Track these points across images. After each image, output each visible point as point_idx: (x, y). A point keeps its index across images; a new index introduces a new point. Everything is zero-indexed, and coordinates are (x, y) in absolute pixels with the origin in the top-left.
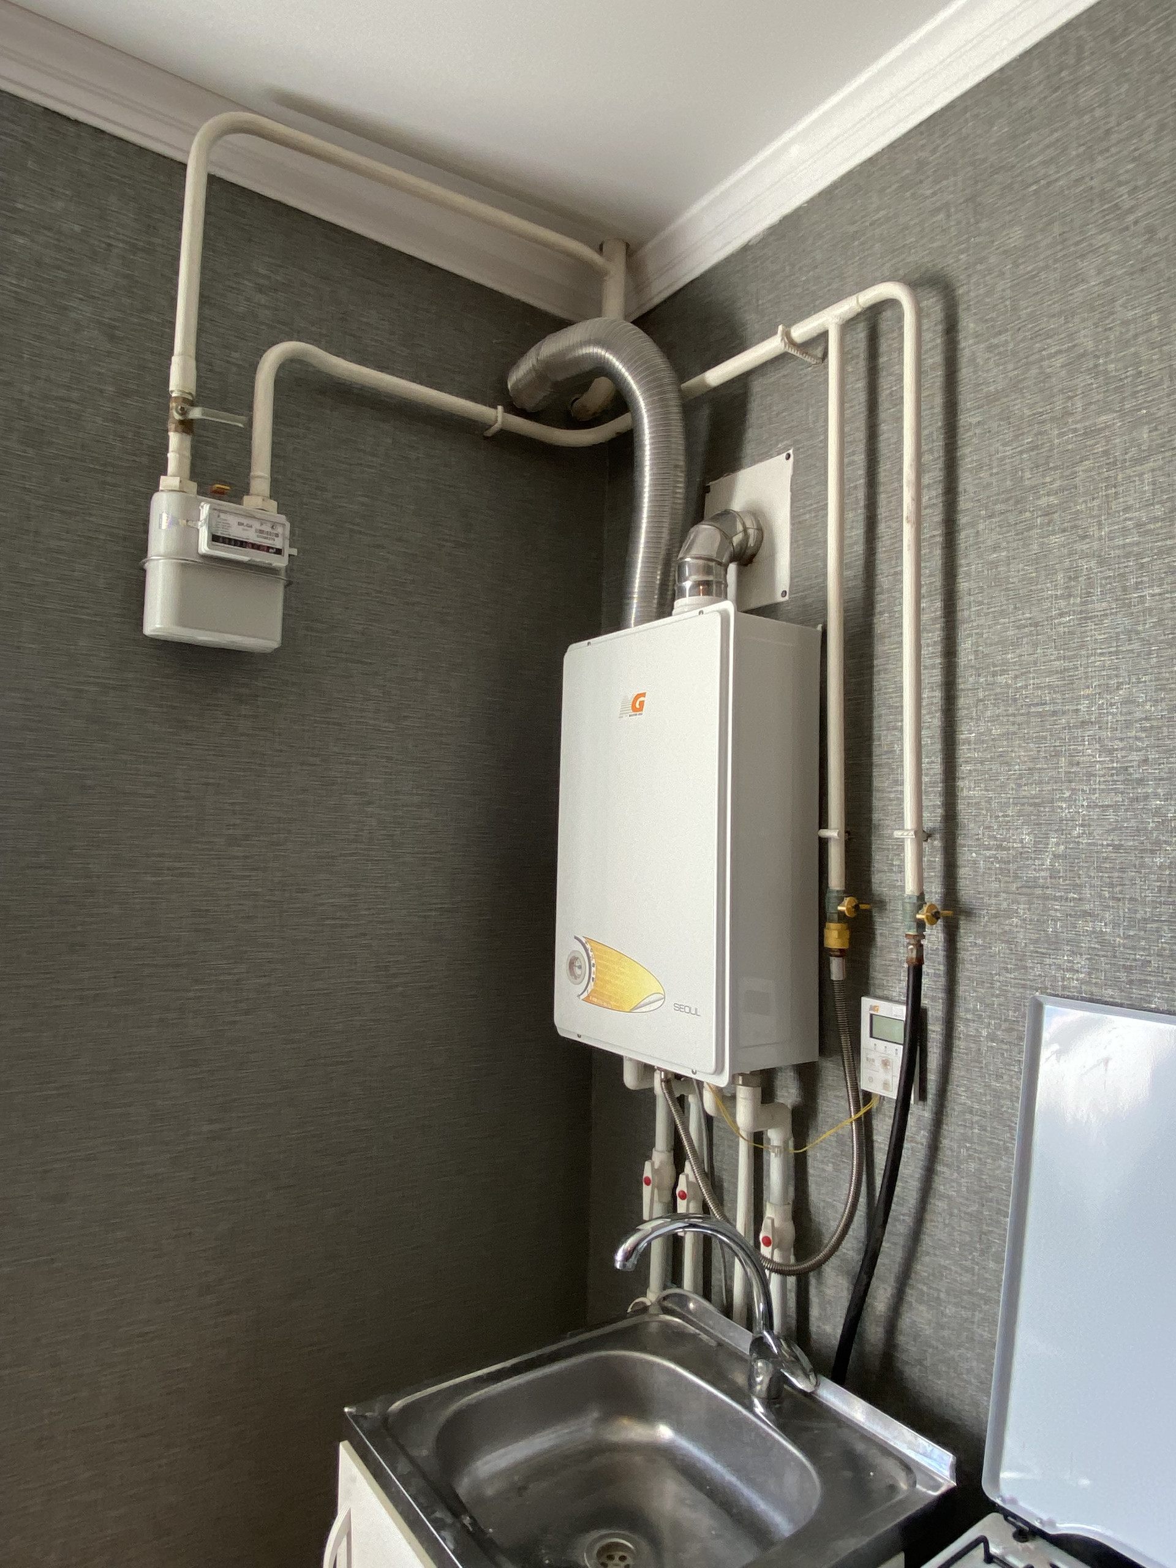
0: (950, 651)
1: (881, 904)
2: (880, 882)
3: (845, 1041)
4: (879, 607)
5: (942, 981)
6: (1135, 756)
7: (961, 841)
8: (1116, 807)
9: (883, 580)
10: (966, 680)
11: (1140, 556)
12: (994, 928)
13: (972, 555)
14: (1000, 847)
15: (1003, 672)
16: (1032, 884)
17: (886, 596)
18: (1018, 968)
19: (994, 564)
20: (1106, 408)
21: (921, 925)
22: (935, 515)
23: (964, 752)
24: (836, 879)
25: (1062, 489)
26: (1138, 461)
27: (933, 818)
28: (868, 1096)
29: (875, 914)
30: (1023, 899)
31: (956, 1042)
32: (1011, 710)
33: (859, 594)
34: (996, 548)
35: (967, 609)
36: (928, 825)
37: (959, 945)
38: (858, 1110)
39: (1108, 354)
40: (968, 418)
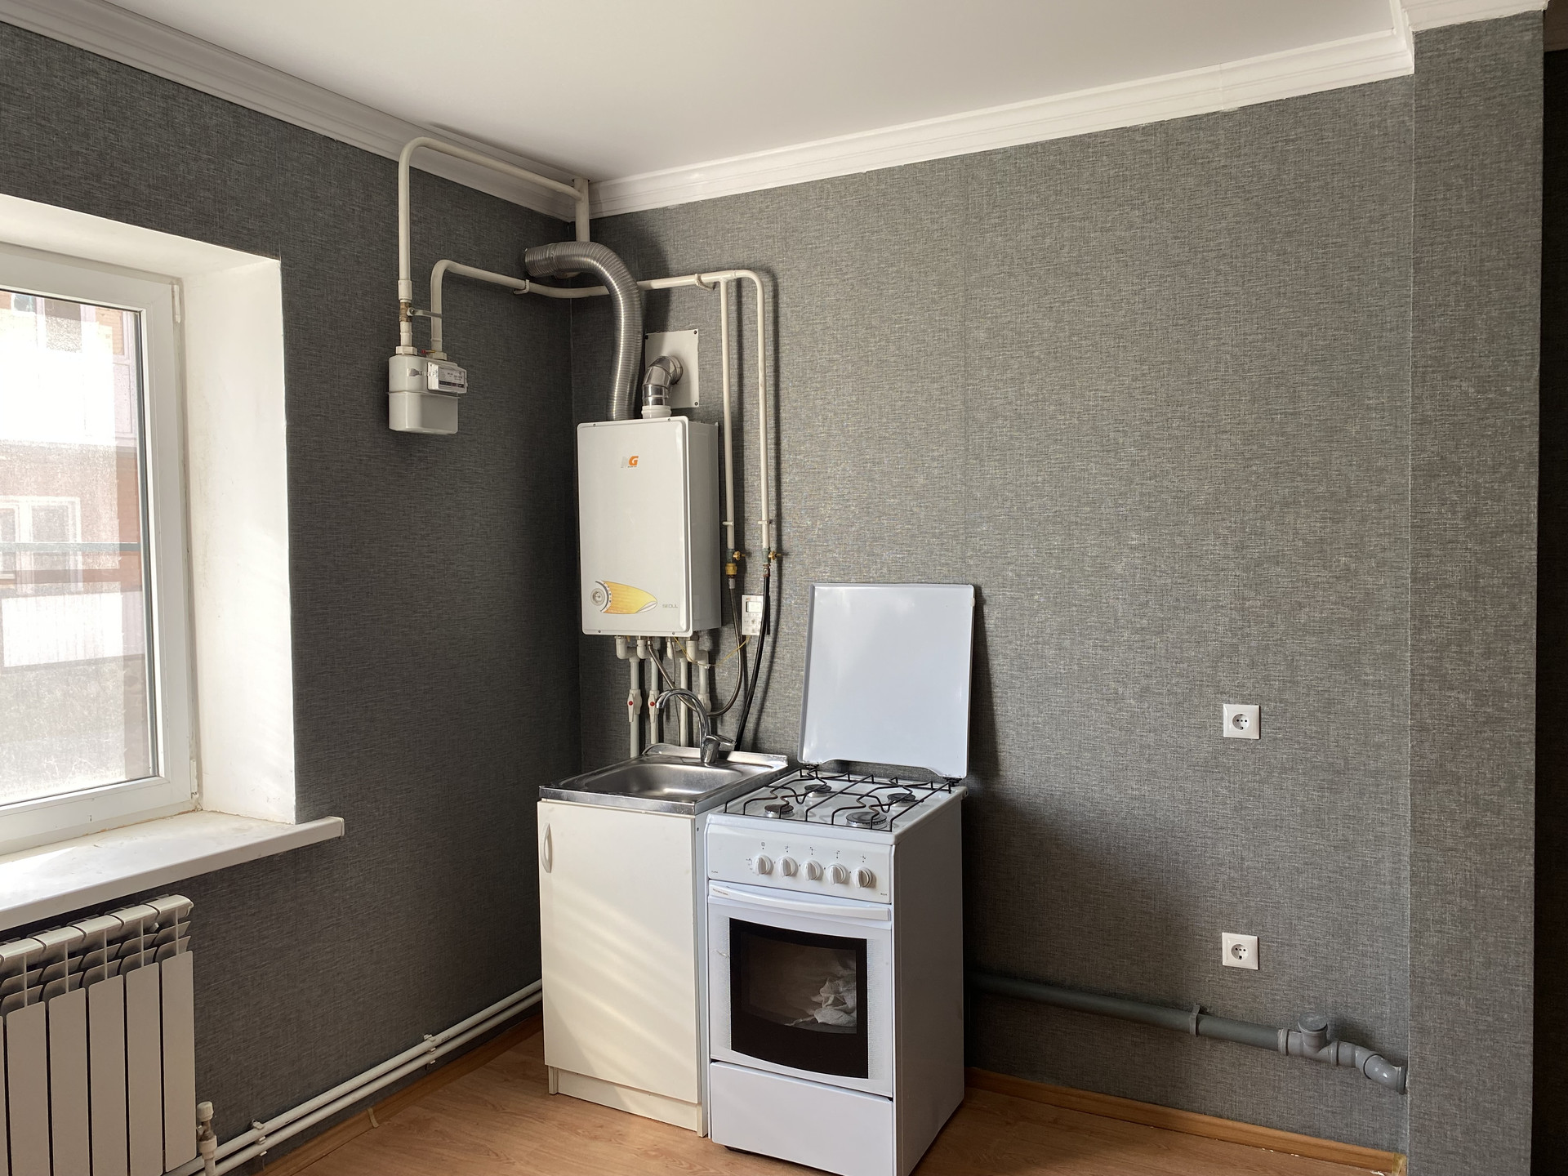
0: (778, 443)
1: (749, 554)
2: (749, 544)
3: (735, 614)
4: (745, 419)
5: (776, 584)
6: (846, 491)
7: (783, 524)
8: (839, 510)
9: (747, 406)
10: (785, 456)
11: (848, 414)
12: (797, 559)
13: (786, 402)
14: (799, 527)
15: (800, 454)
16: (811, 540)
17: (748, 414)
18: (806, 574)
19: (795, 408)
20: (836, 352)
21: (769, 560)
22: (771, 381)
23: (784, 487)
24: (731, 544)
25: (821, 382)
26: (849, 377)
27: (773, 515)
28: (744, 637)
29: (747, 559)
30: (807, 547)
31: (782, 608)
32: (803, 470)
33: (736, 410)
34: (796, 401)
35: (784, 427)
36: (771, 518)
37: (783, 568)
38: (740, 644)
39: (838, 330)
40: (783, 341)
